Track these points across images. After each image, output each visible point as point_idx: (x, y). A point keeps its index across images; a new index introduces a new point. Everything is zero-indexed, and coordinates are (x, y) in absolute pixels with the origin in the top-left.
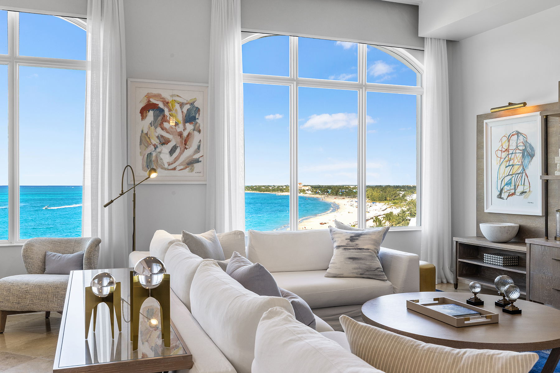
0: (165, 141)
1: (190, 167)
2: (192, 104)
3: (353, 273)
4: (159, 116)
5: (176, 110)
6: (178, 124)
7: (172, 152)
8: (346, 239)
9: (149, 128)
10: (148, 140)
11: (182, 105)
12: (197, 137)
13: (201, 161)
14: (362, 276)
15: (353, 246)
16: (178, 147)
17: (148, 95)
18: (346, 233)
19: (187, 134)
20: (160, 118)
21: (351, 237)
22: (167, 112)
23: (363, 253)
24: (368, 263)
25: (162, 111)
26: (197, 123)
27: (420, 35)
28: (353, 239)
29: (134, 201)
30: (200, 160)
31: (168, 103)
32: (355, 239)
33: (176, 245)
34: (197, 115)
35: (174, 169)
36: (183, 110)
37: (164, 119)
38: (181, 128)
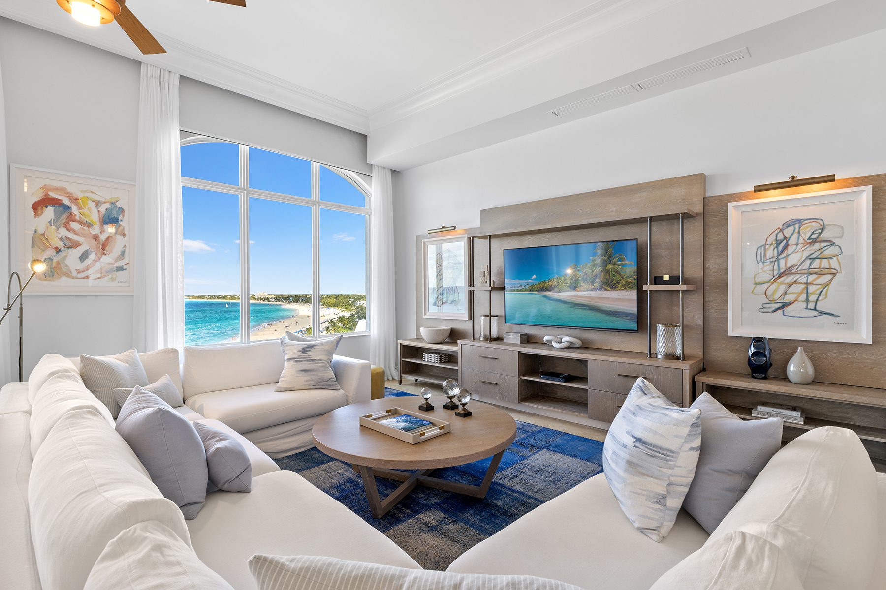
0: (72, 245)
1: (111, 276)
2: (113, 203)
3: (305, 385)
4: (63, 214)
5: (89, 209)
6: (92, 225)
7: (83, 258)
8: (298, 351)
9: (48, 227)
10: (45, 241)
11: (98, 203)
12: (120, 242)
13: (126, 269)
14: (315, 387)
15: (306, 358)
16: (92, 252)
17: (44, 187)
18: (298, 344)
19: (106, 237)
20: (64, 216)
21: (303, 348)
22: (75, 209)
23: (316, 365)
24: (320, 374)
25: (68, 208)
26: (120, 226)
27: (369, 162)
28: (304, 350)
29: (21, 317)
30: (124, 268)
31: (76, 199)
32: (307, 351)
33: (59, 377)
34: (121, 216)
35: (87, 277)
36: (100, 209)
37: (71, 218)
38: (96, 230)
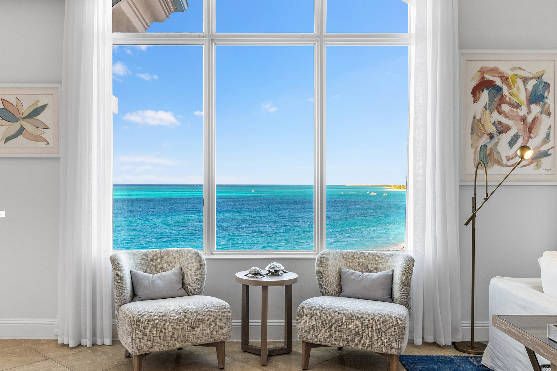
0: (503, 129)
1: (536, 163)
2: (539, 78)
4: (496, 96)
5: (518, 88)
6: (520, 106)
7: (512, 143)
9: (483, 112)
10: (481, 128)
11: (525, 80)
12: (545, 122)
13: (550, 155)
16: (520, 136)
17: (481, 70)
19: (532, 119)
20: (497, 99)
22: (505, 91)
25: (500, 89)
26: (546, 103)
30: (549, 153)
31: (507, 79)
34: (546, 92)
36: (527, 87)
37: (502, 100)
38: (523, 111)
